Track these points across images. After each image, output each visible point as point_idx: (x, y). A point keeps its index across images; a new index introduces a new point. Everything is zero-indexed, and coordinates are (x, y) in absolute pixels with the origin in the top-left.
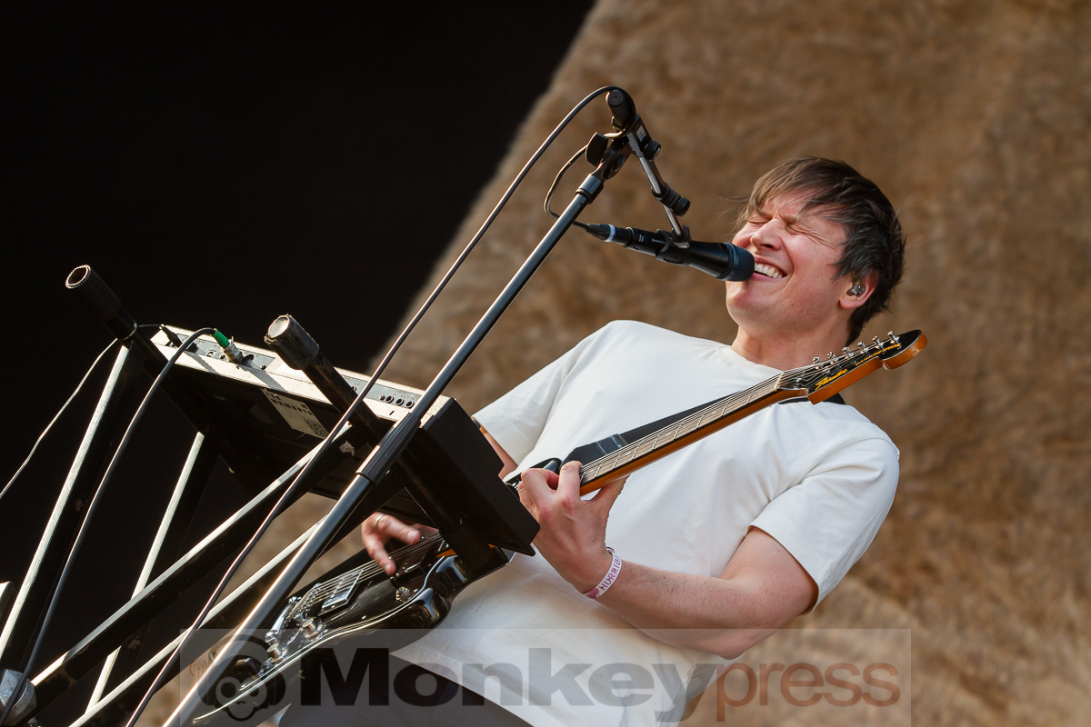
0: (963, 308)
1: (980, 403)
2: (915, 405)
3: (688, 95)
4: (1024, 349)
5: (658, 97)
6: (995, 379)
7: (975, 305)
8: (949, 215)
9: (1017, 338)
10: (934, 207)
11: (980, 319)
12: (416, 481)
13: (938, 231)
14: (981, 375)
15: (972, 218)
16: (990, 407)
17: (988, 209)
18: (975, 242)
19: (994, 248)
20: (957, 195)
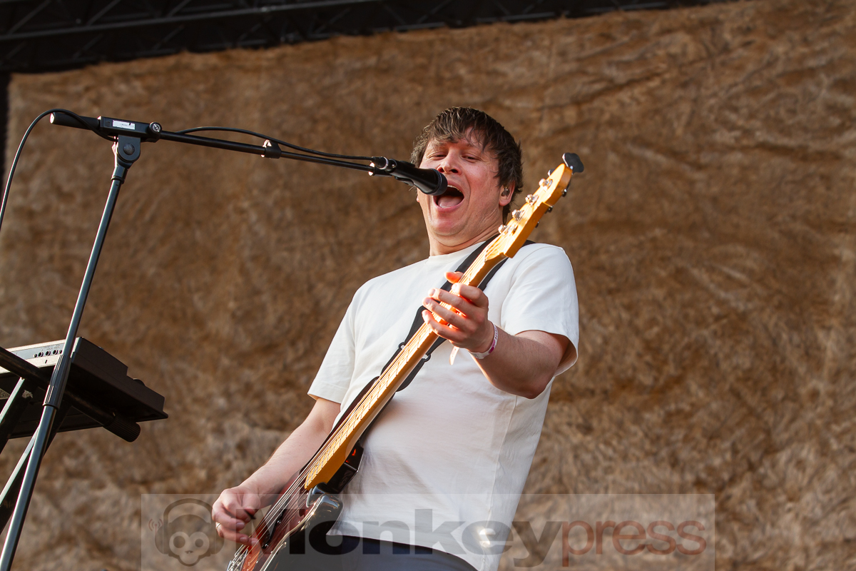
0: (285, 254)
1: (317, 304)
2: (280, 320)
3: (79, 198)
4: (329, 263)
5: (62, 207)
6: (320, 286)
7: (291, 250)
8: (256, 205)
9: (323, 258)
10: (246, 205)
11: (298, 256)
12: (77, 399)
13: (253, 217)
14: (311, 288)
15: (270, 202)
16: (324, 304)
17: (277, 192)
18: (277, 215)
19: (289, 214)
20: (255, 192)
